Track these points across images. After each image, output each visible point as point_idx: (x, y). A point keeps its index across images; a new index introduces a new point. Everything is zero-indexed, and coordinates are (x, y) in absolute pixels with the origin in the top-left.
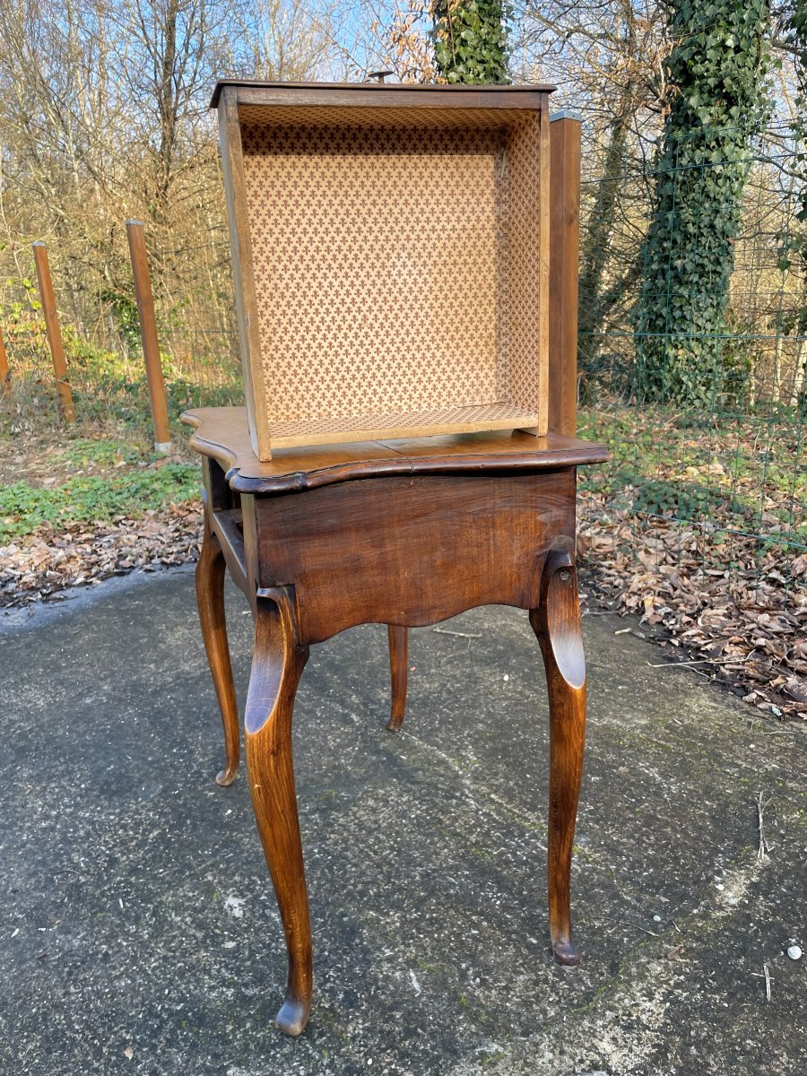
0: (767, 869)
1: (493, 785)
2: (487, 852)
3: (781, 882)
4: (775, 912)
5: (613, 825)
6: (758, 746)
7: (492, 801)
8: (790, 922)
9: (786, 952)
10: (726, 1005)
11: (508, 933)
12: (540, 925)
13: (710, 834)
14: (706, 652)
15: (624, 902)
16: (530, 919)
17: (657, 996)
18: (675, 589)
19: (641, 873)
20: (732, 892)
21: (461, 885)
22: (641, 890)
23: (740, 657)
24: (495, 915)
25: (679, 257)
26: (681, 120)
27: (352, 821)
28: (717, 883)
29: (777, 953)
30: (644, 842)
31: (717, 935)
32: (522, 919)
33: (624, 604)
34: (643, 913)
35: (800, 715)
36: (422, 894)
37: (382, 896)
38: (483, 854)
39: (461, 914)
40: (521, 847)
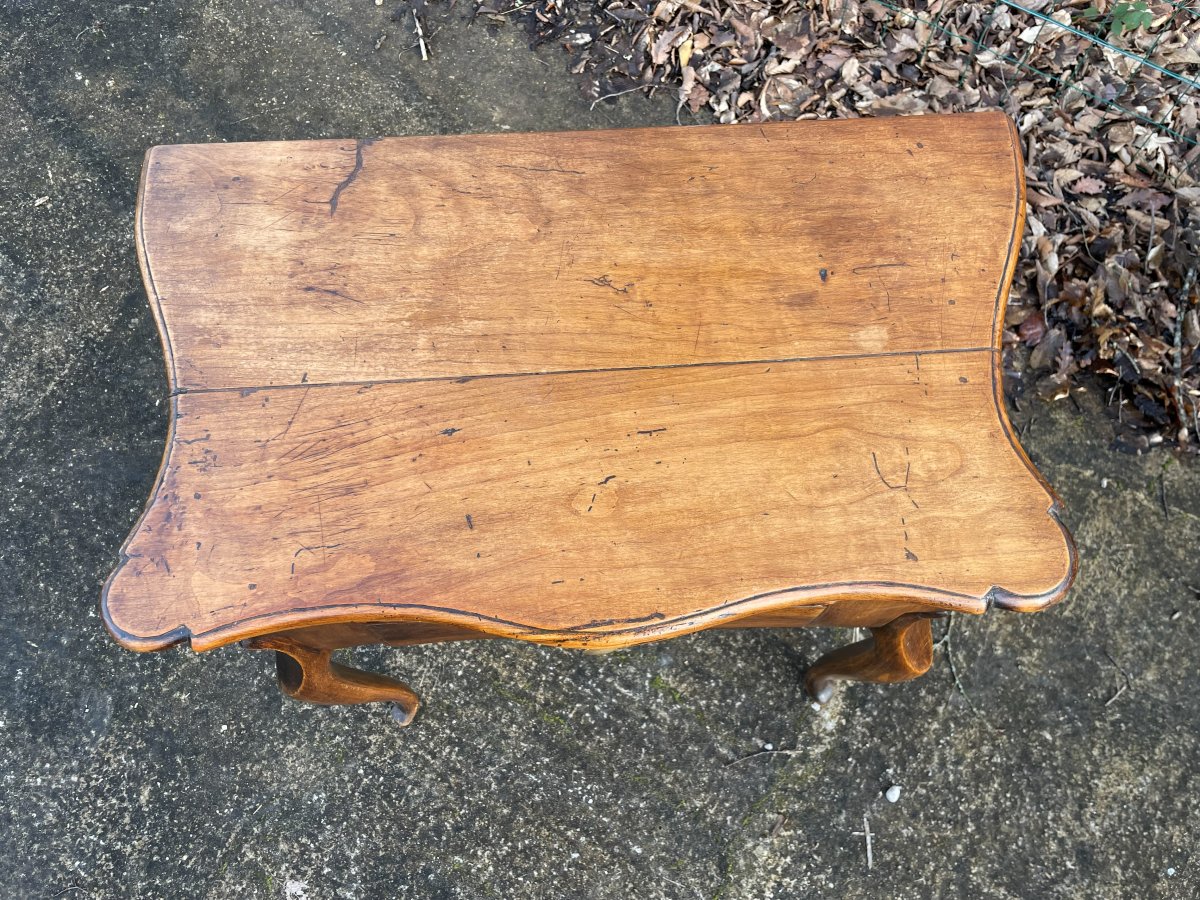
2: (561, 716)
4: (872, 731)
8: (887, 742)
9: (884, 791)
10: (831, 885)
11: (608, 846)
12: (641, 824)
15: (720, 759)
16: (628, 817)
17: (768, 894)
19: (733, 705)
20: (829, 711)
21: (544, 783)
22: (737, 732)
24: (591, 822)
29: (876, 795)
30: (731, 647)
31: (817, 785)
32: (620, 819)
36: (505, 811)
37: (462, 829)
38: (558, 722)
39: (554, 831)
40: (597, 695)
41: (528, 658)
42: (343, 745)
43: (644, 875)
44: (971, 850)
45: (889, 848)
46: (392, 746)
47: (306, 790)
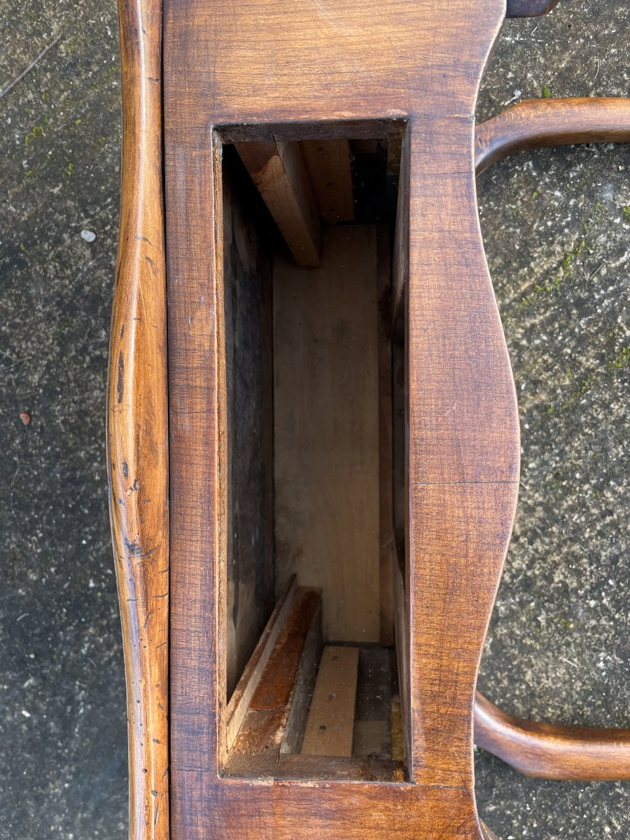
41: (535, 362)
42: (552, 615)
46: (577, 559)
47: (588, 672)
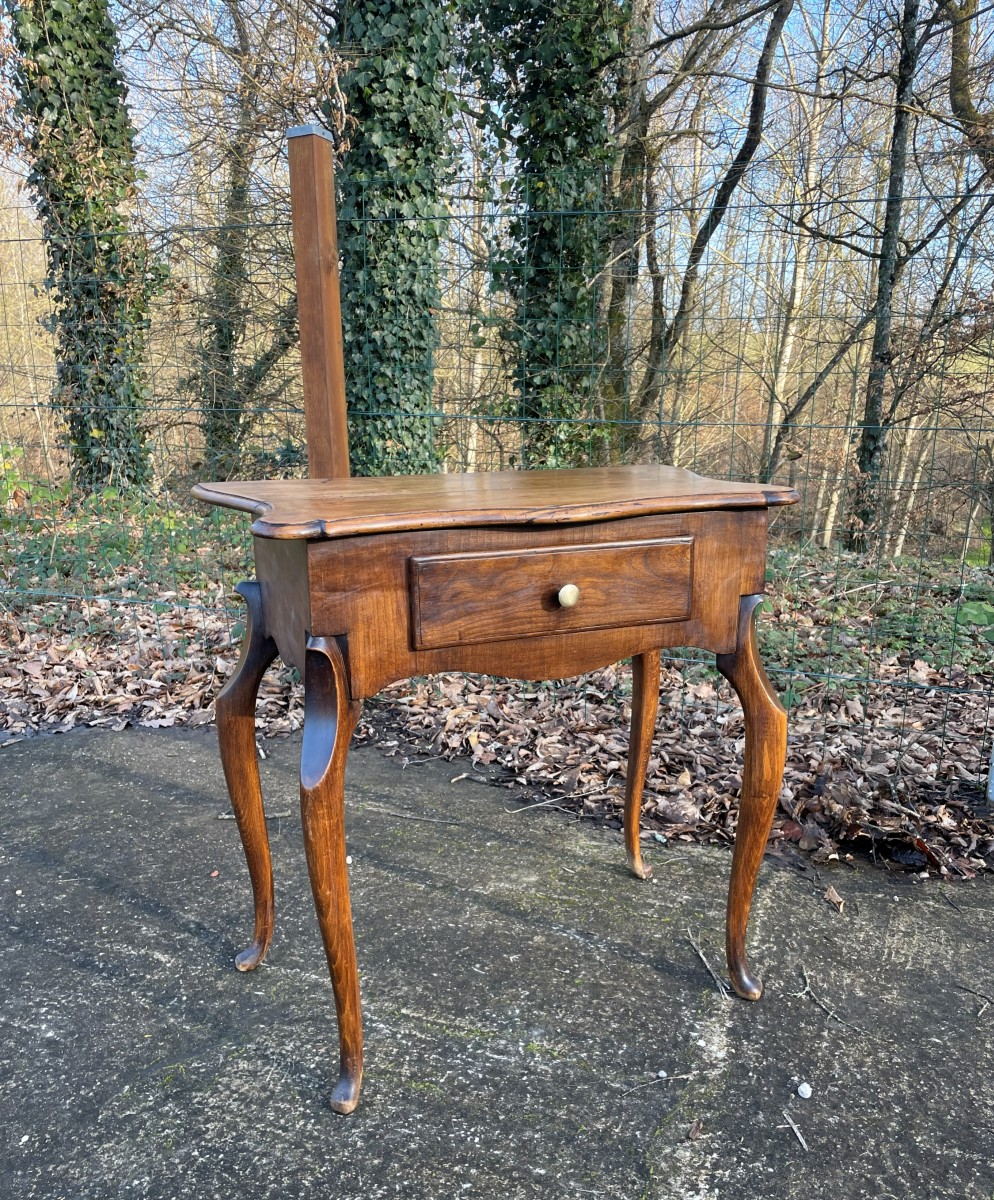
0: (734, 1010)
1: (397, 998)
2: (431, 1082)
3: (754, 1020)
4: (765, 1053)
5: (559, 1007)
6: (660, 879)
7: (406, 1017)
8: (783, 1060)
9: (796, 1093)
10: (771, 1170)
11: (507, 1173)
12: (539, 1151)
13: (663, 988)
14: (560, 785)
15: (615, 1092)
16: (523, 1147)
17: (701, 1186)
18: (497, 720)
19: (616, 1053)
20: (715, 1045)
21: (420, 1134)
22: (625, 1071)
23: (599, 785)
24: (481, 1157)
25: (376, 328)
26: (362, 160)
27: (229, 1097)
28: (695, 1039)
29: (788, 1097)
30: (601, 1016)
31: (725, 1097)
32: (514, 1149)
33: (445, 746)
34: (640, 1098)
35: (683, 837)
36: (376, 1162)
37: (324, 1183)
38: (429, 1087)
39: (438, 1169)
40: (469, 1063)
42: (173, 1136)
43: (553, 1191)
44: (906, 1124)
45: (821, 1133)
46: (234, 1129)
47: (125, 1177)
